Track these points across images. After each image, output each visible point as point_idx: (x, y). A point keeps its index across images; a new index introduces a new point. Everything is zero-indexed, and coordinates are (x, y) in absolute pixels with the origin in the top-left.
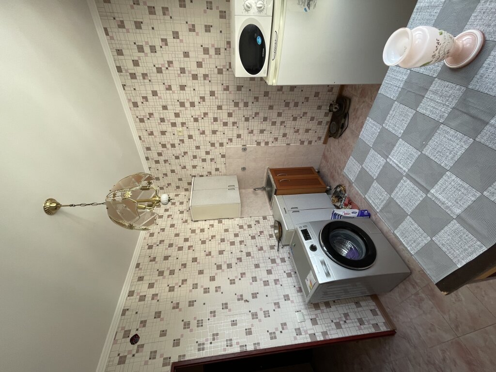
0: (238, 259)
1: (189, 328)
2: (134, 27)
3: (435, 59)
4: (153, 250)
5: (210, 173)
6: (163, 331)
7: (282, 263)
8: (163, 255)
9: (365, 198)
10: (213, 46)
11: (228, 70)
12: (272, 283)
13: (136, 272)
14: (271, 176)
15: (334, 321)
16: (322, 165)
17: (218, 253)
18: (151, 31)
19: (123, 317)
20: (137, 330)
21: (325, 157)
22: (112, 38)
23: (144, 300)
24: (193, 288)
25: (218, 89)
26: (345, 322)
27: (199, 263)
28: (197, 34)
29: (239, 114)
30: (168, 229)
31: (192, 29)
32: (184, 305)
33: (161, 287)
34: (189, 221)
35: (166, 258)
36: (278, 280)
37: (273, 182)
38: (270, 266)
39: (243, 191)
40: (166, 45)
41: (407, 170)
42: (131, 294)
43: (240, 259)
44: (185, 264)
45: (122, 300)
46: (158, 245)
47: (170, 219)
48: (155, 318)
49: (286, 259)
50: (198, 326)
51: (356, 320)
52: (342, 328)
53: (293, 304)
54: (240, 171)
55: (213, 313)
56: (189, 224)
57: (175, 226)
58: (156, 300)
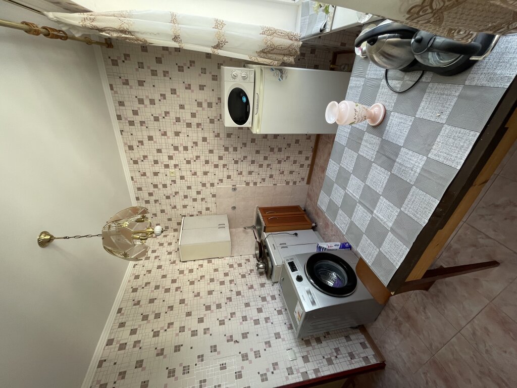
0: (227, 298)
1: (174, 376)
2: (137, 84)
3: (356, 120)
4: (138, 293)
5: (200, 212)
6: (144, 382)
7: (273, 301)
8: (148, 298)
9: (335, 224)
10: (206, 100)
11: (219, 120)
12: (262, 321)
13: (118, 318)
14: (260, 214)
15: (326, 357)
16: (307, 204)
17: (207, 294)
18: (152, 88)
19: (99, 369)
20: (115, 383)
21: (309, 195)
22: (116, 92)
23: (125, 349)
24: (180, 332)
25: (210, 136)
26: (336, 357)
27: (187, 305)
28: (193, 91)
29: (229, 157)
30: (154, 270)
31: (188, 87)
32: (169, 351)
33: (145, 333)
34: (178, 262)
35: (152, 301)
36: (268, 318)
37: (262, 220)
38: (260, 304)
39: (234, 230)
40: (165, 98)
41: (358, 198)
42: (110, 342)
43: (230, 299)
44: (172, 307)
45: (100, 349)
46: (143, 288)
47: (157, 260)
48: (136, 367)
49: (277, 296)
50: (184, 374)
51: (347, 355)
52: (333, 364)
53: (284, 342)
54: (230, 210)
55: (201, 357)
56: (177, 265)
57: (163, 268)
58: (139, 348)
